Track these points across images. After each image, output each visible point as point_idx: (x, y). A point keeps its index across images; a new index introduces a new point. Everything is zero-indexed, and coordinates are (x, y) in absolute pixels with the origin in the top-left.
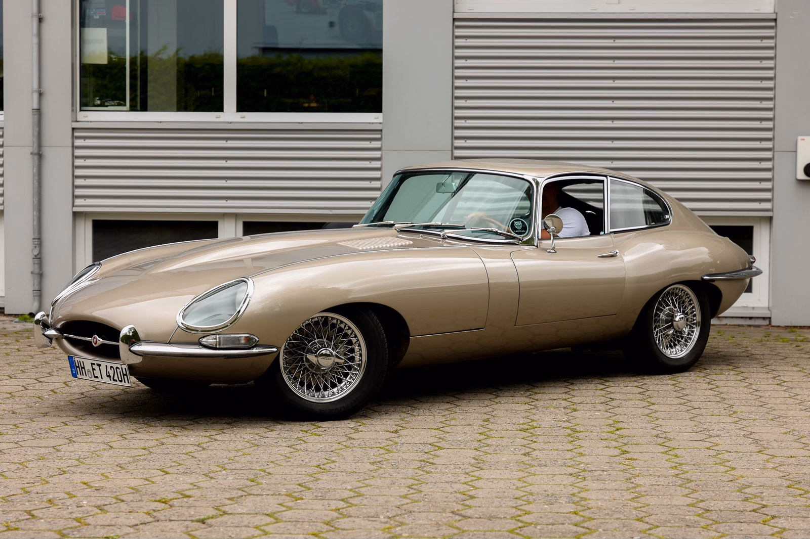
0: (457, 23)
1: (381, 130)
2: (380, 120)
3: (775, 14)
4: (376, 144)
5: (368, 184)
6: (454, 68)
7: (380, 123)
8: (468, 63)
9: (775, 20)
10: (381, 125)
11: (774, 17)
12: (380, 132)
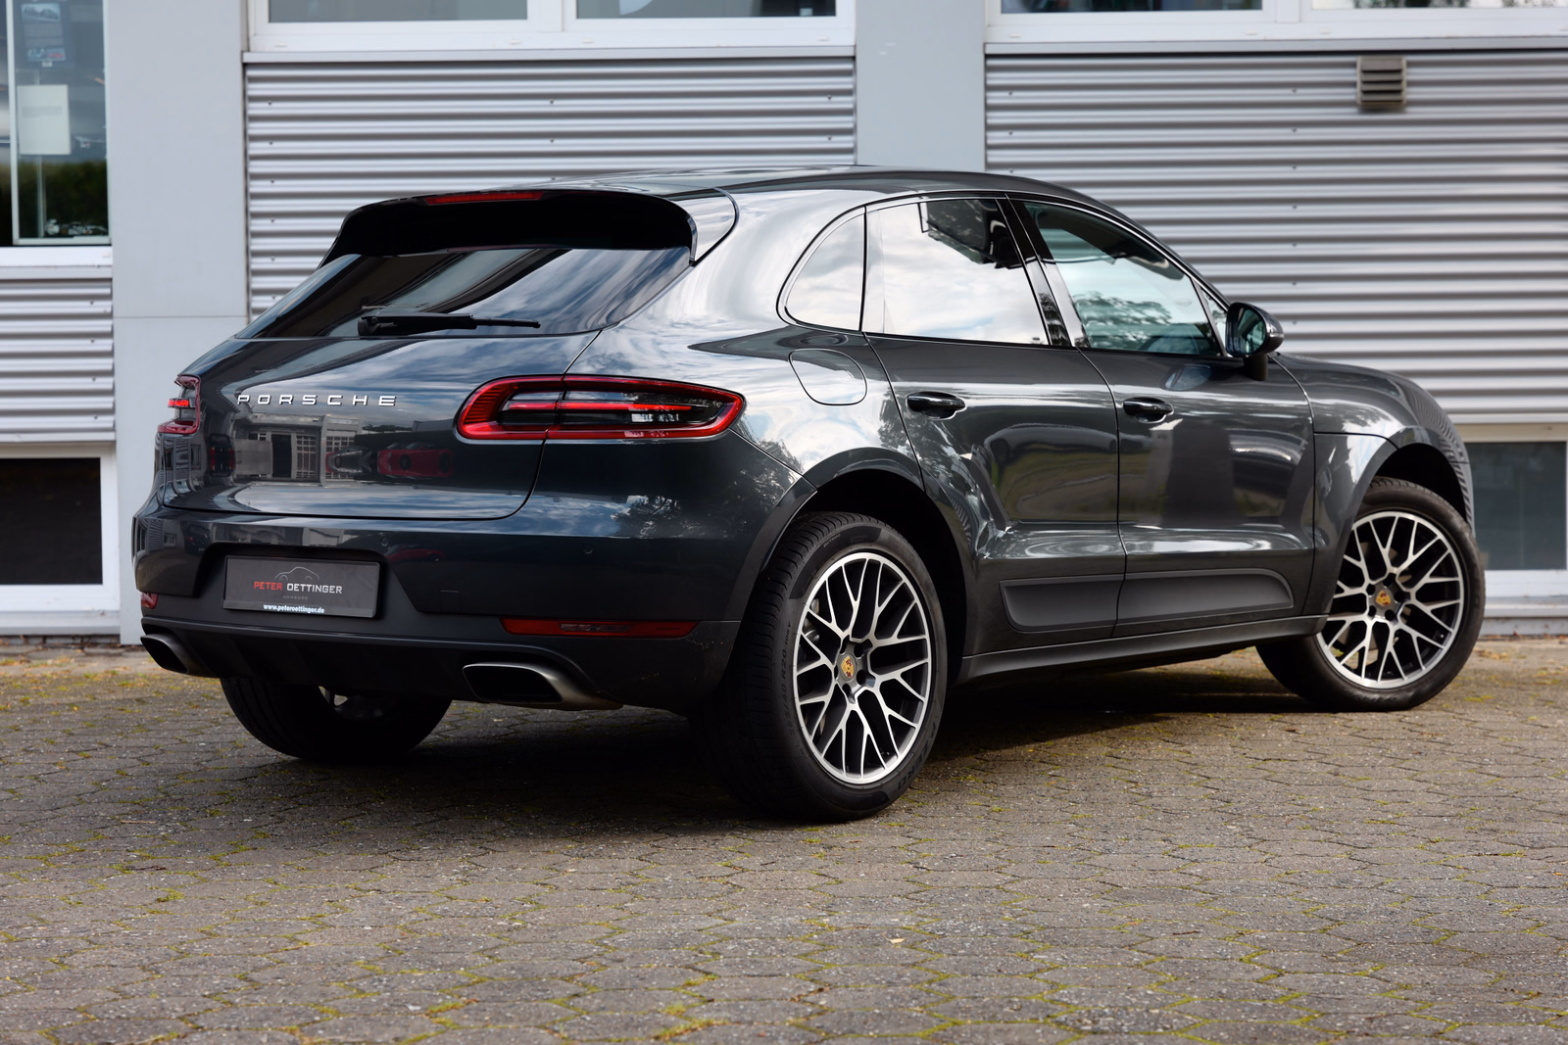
0: (251, 73)
1: (110, 280)
2: (109, 261)
3: (852, 49)
4: (101, 307)
5: (88, 383)
6: (248, 158)
7: (110, 266)
8: (274, 148)
9: (853, 58)
10: (109, 270)
11: (851, 54)
12: (108, 284)
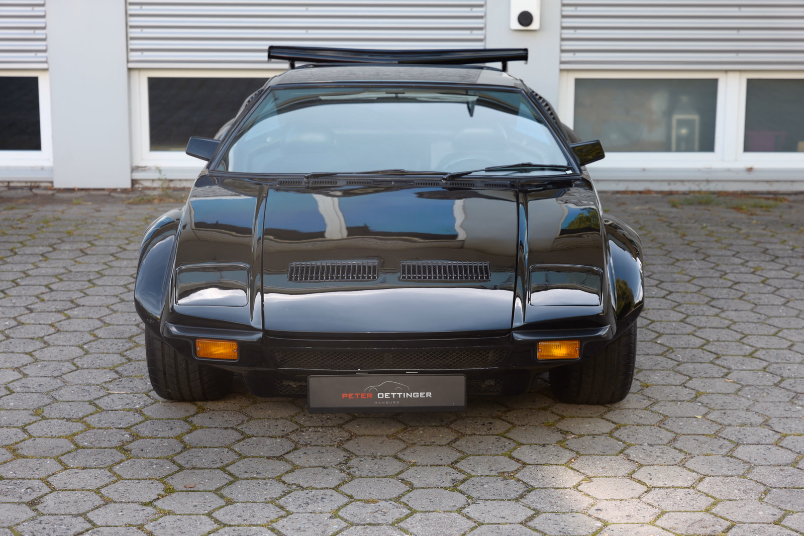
5: (31, 34)
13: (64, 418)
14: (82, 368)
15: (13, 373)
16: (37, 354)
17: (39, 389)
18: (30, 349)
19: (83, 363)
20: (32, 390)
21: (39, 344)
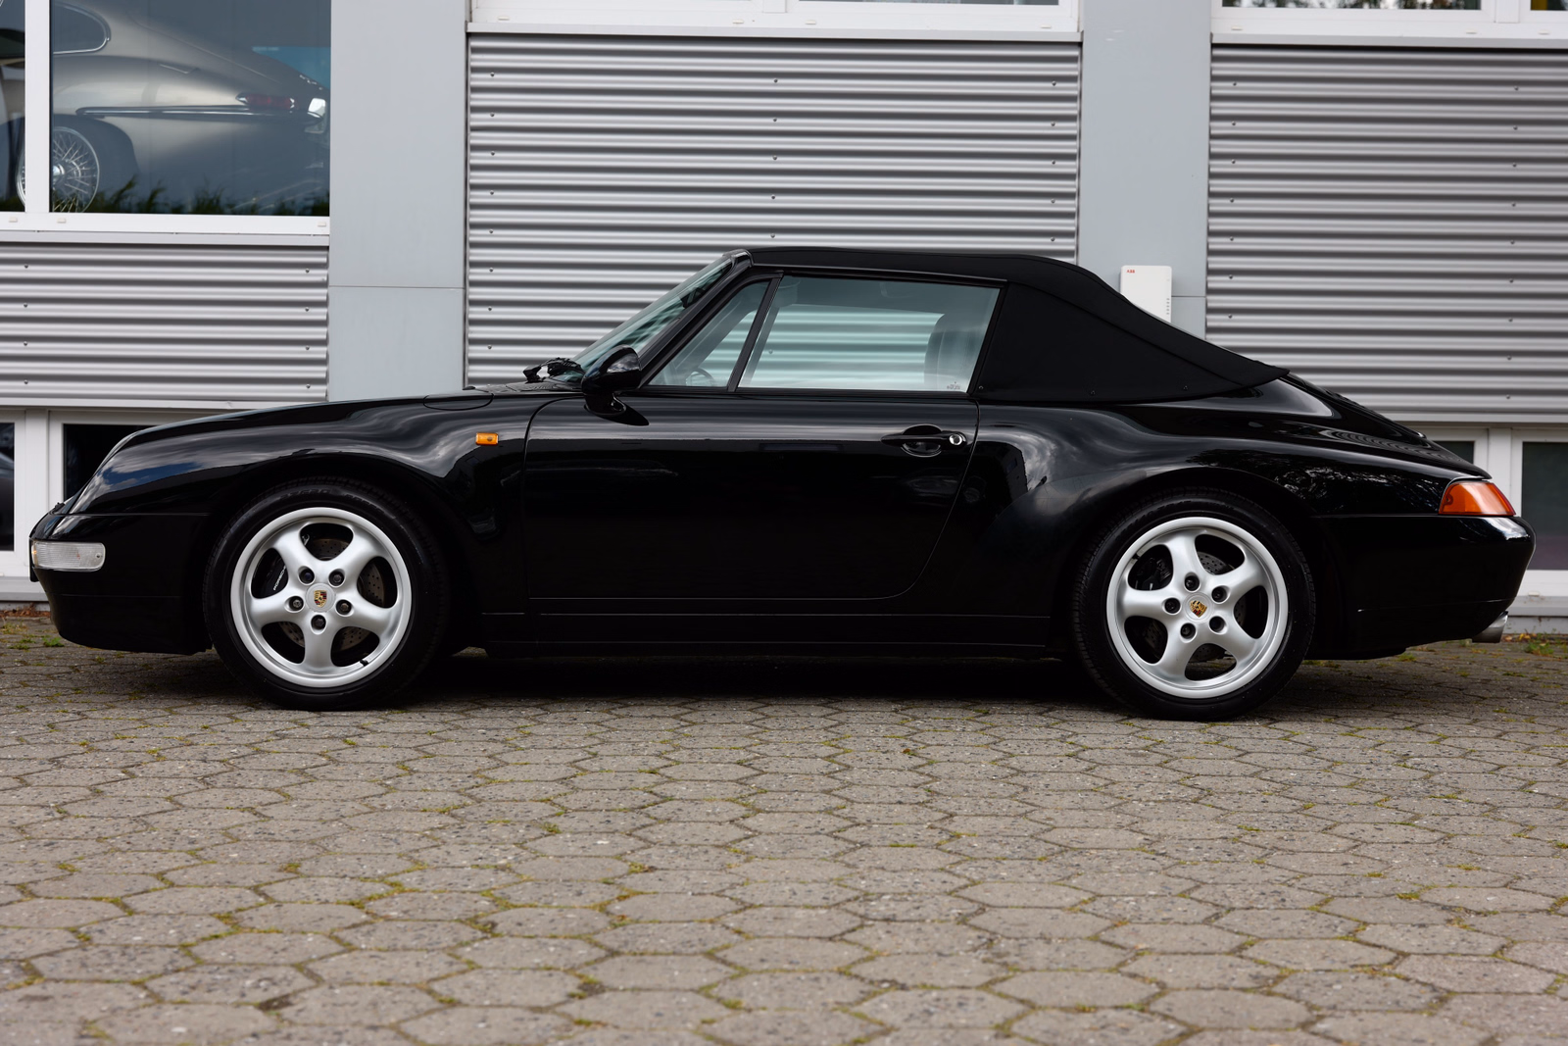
0: (474, 43)
1: (327, 248)
2: (326, 230)
3: (1079, 35)
4: (317, 275)
5: (302, 352)
6: (469, 129)
7: (326, 235)
8: (496, 120)
9: (1080, 45)
10: (327, 238)
11: (1079, 40)
12: (325, 253)
13: (345, 876)
14: (382, 810)
15: (241, 814)
16: (291, 791)
17: (292, 836)
18: (277, 783)
19: (384, 803)
20: (277, 837)
21: (293, 779)
